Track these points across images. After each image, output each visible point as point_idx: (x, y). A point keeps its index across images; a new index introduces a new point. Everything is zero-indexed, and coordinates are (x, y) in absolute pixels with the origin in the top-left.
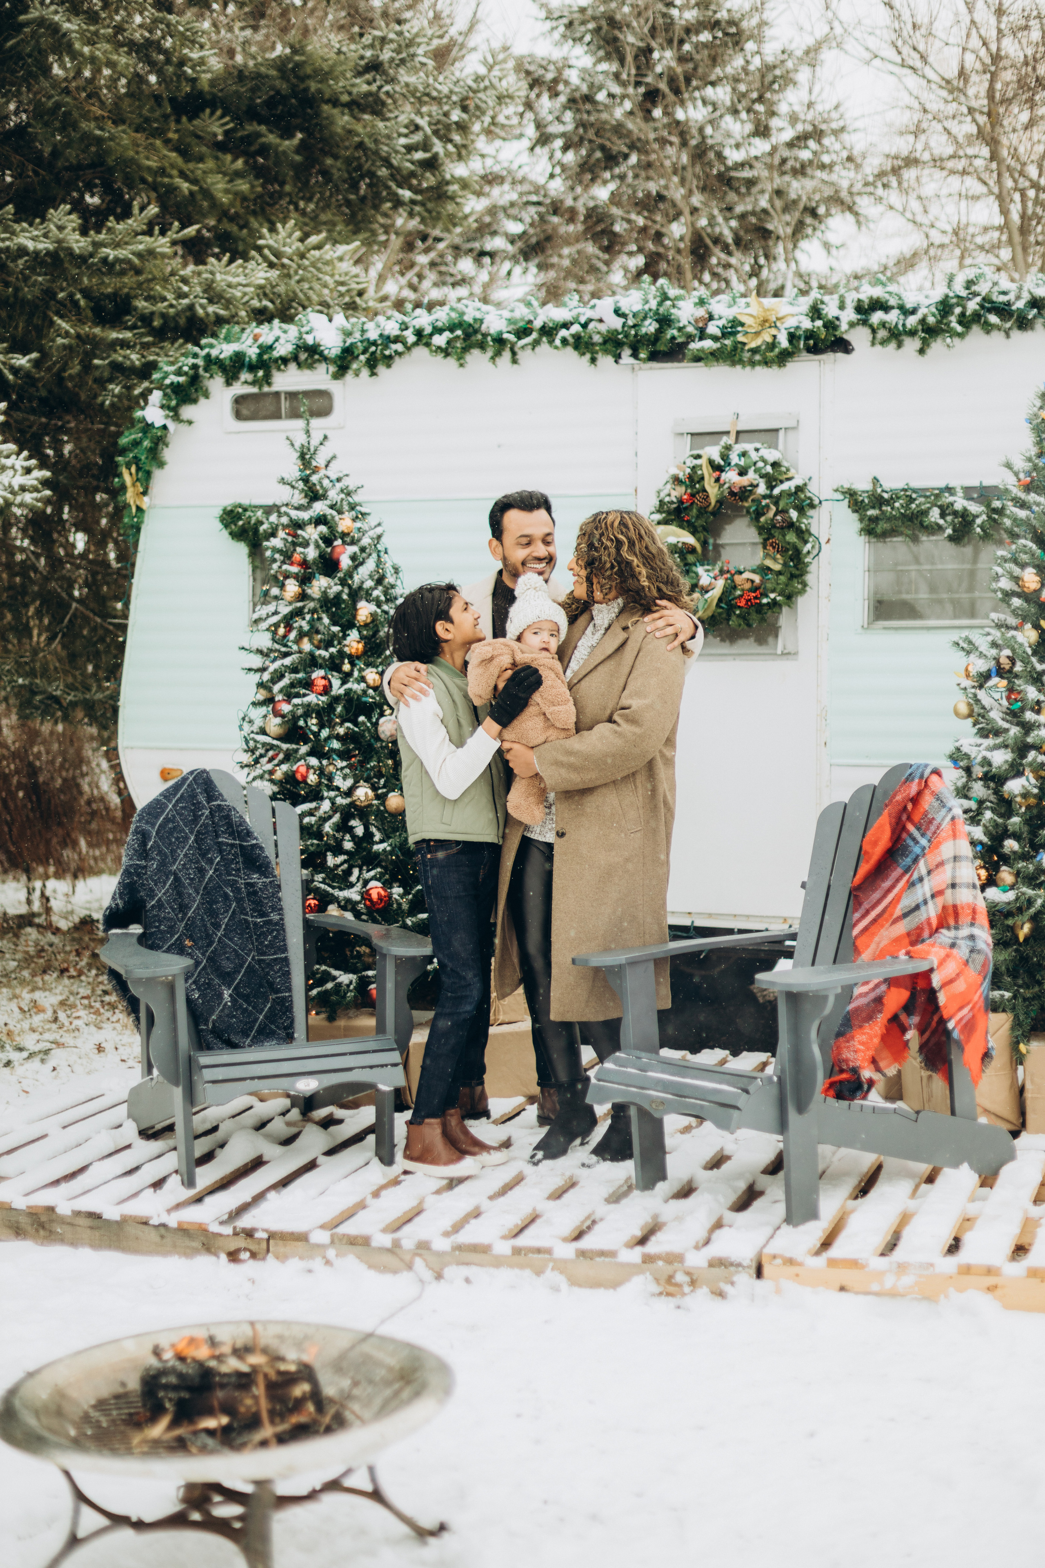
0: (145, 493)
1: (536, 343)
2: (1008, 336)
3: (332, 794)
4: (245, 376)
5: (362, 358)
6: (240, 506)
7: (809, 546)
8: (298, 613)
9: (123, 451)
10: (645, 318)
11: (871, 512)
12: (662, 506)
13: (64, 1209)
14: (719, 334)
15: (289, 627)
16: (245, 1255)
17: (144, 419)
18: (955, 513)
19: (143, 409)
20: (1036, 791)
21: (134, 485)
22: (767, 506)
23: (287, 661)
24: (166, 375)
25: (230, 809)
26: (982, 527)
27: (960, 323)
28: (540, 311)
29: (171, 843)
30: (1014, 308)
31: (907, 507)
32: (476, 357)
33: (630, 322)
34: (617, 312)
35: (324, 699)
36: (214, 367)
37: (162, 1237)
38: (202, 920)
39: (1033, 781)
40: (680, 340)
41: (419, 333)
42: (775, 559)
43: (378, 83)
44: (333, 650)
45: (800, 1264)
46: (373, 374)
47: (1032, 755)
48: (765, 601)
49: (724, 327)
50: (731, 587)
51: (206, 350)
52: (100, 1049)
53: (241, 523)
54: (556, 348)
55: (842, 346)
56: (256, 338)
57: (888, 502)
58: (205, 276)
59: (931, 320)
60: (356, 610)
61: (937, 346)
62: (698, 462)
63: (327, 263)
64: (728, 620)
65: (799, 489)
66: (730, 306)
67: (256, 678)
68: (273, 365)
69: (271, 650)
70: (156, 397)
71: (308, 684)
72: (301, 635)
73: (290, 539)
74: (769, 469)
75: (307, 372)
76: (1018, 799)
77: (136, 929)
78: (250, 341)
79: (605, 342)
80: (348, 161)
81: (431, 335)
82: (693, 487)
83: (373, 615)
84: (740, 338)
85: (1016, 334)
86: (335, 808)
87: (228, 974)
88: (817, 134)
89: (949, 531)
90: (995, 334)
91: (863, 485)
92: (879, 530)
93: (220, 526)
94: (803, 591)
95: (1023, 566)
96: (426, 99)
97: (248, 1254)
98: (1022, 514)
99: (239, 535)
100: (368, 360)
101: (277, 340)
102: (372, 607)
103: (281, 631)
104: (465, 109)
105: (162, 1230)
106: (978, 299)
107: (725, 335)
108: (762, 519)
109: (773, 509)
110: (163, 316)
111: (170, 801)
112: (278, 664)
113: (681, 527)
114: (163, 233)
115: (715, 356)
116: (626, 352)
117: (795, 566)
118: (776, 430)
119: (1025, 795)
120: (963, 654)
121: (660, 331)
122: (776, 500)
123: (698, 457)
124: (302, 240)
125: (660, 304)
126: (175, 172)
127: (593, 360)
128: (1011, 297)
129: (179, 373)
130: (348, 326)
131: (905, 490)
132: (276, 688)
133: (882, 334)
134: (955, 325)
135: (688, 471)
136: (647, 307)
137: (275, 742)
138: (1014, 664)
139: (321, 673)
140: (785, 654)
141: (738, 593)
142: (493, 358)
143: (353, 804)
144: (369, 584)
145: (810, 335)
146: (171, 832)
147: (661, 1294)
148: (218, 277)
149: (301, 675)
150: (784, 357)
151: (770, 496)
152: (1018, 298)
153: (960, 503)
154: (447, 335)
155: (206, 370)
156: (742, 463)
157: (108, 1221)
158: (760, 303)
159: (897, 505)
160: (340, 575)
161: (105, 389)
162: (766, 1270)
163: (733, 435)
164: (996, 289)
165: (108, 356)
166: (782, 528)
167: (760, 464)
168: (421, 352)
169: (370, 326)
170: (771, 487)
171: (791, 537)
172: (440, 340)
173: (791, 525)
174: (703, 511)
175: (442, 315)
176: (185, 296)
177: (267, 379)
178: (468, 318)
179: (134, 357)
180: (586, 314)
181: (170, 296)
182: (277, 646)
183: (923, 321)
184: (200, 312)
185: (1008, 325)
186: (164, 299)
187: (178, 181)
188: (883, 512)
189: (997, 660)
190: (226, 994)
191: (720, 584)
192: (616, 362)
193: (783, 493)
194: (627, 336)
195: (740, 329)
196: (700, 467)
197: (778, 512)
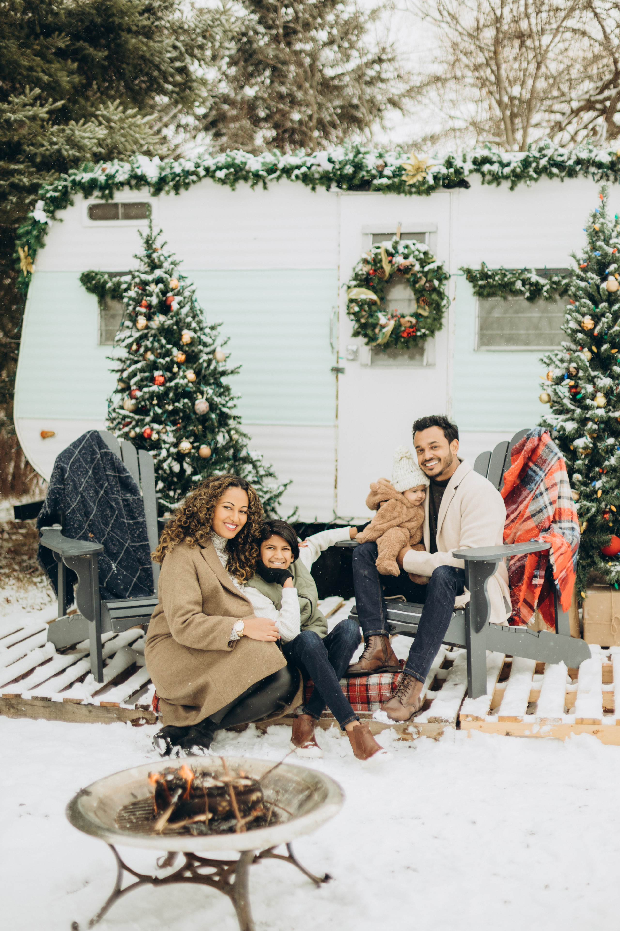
0: (33, 263)
1: (278, 178)
2: (562, 180)
3: (167, 446)
4: (97, 193)
5: (171, 184)
6: (93, 272)
7: (444, 302)
8: (144, 337)
9: (19, 237)
10: (346, 164)
11: (481, 283)
12: (357, 277)
13: (27, 696)
14: (391, 174)
15: (139, 346)
16: (142, 722)
17: (33, 218)
18: (531, 284)
19: (33, 211)
20: (591, 445)
21: (26, 258)
22: (420, 278)
23: (139, 366)
24: (47, 191)
25: (112, 455)
26: (547, 292)
27: (535, 172)
28: (281, 158)
29: (79, 475)
30: (567, 164)
31: (502, 280)
32: (241, 185)
33: (337, 167)
34: (330, 160)
35: (162, 388)
36: (78, 188)
37: (90, 711)
38: (98, 522)
39: (590, 440)
40: (366, 178)
41: (207, 170)
42: (425, 310)
43: (152, 20)
44: (168, 359)
45: (483, 720)
46: (177, 194)
47: (590, 425)
48: (419, 334)
49: (395, 171)
50: (398, 326)
51: (73, 177)
52: (8, 601)
53: (94, 282)
54: (292, 180)
55: (464, 184)
56: (104, 170)
57: (492, 277)
58: (68, 132)
59: (518, 170)
60: (181, 335)
61: (521, 186)
62: (378, 251)
63: (138, 126)
64: (396, 344)
65: (439, 268)
66: (397, 159)
67: (117, 376)
68: (114, 187)
69: (128, 359)
70: (40, 204)
71: (152, 380)
72: (147, 350)
73: (140, 292)
74: (422, 256)
75: (135, 192)
76: (581, 450)
77: (58, 527)
78: (100, 172)
79: (321, 178)
80: (135, 67)
81: (214, 171)
82: (375, 265)
83: (192, 339)
84: (404, 178)
85: (567, 180)
86: (169, 455)
87: (115, 554)
88: (380, 61)
89: (528, 294)
90: (555, 179)
91: (476, 267)
92: (485, 293)
93: (80, 283)
94: (440, 329)
95: (583, 315)
96: (180, 31)
97: (144, 721)
98: (583, 284)
99: (92, 290)
100: (175, 185)
101: (117, 171)
102: (192, 334)
103: (134, 347)
104: (204, 37)
105: (90, 708)
106: (546, 159)
107: (394, 176)
108: (417, 286)
109: (424, 279)
110: (43, 156)
111: (76, 449)
112: (133, 367)
113: (368, 288)
114: (42, 105)
115: (389, 188)
116: (334, 185)
117: (437, 314)
118: (424, 233)
119: (585, 448)
120: (545, 365)
121: (355, 172)
122: (426, 274)
123: (378, 248)
124: (124, 112)
125: (356, 156)
126: (39, 69)
127: (314, 189)
128: (565, 158)
129: (55, 190)
130: (163, 164)
131: (501, 270)
132: (132, 382)
133: (488, 177)
134: (532, 173)
135: (373, 256)
136: (347, 158)
137: (131, 415)
138: (578, 372)
139: (160, 373)
140: (429, 365)
141: (403, 329)
142: (252, 186)
143: (179, 453)
144: (189, 319)
145: (447, 177)
146: (78, 469)
147: (399, 739)
148: (77, 133)
149: (147, 374)
150: (430, 190)
151: (422, 272)
152: (569, 159)
153: (534, 278)
154: (225, 171)
155: (72, 189)
156: (406, 251)
157: (55, 702)
158: (416, 158)
159: (497, 278)
160: (171, 314)
161: (7, 199)
162: (462, 724)
163: (399, 235)
164: (556, 153)
165: (9, 179)
166: (429, 291)
167: (417, 253)
168: (208, 181)
169: (176, 164)
170: (422, 267)
171: (435, 296)
172: (220, 174)
173: (434, 290)
174: (381, 280)
175: (222, 159)
176: (55, 144)
177: (111, 196)
178: (238, 161)
179: (25, 180)
180: (310, 161)
181: (46, 144)
182: (132, 357)
183: (513, 171)
184: (65, 153)
185: (563, 174)
186: (43, 146)
187: (41, 74)
188: (488, 283)
189: (568, 369)
190: (114, 566)
191: (392, 324)
192: (328, 190)
193: (430, 270)
194: (335, 175)
195: (403, 172)
196: (380, 254)
197: (427, 281)
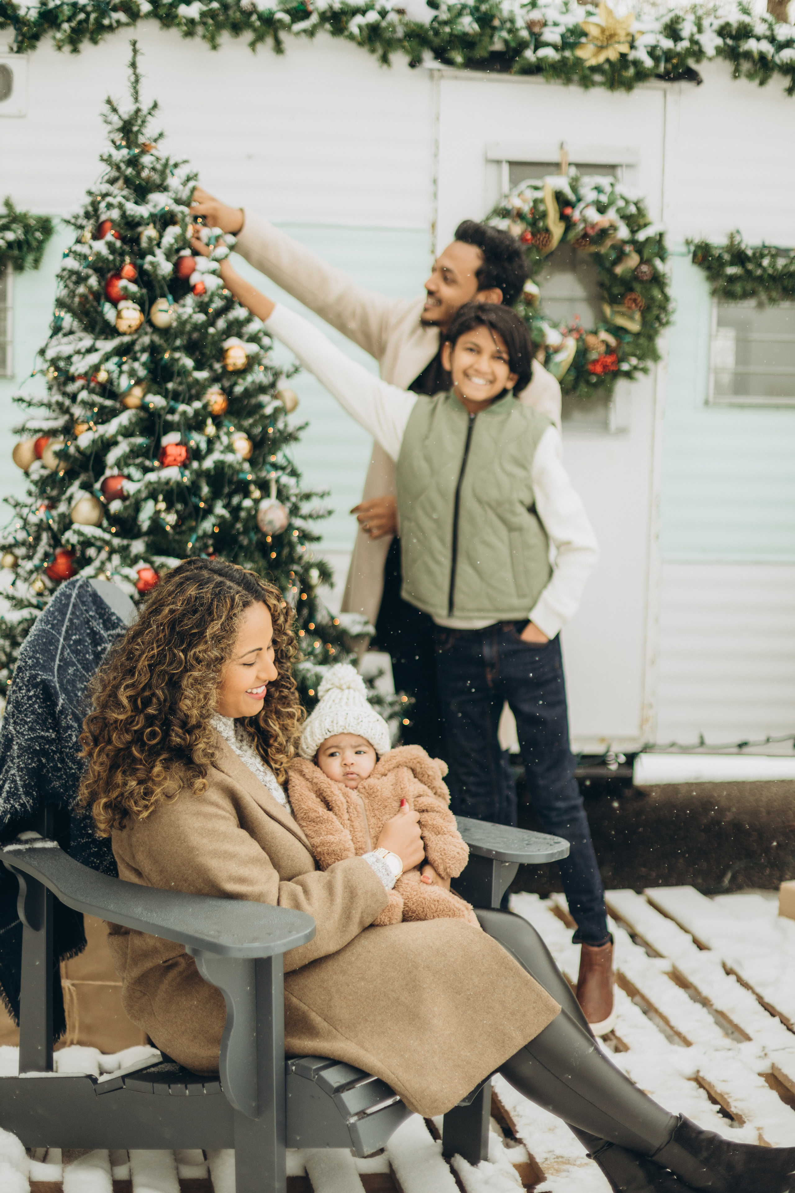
8: (127, 351)
10: (460, 14)
11: (727, 271)
14: (560, 43)
15: (116, 372)
31: (774, 267)
32: (229, 40)
33: (444, 16)
35: (184, 474)
42: (631, 318)
48: (625, 367)
49: (565, 35)
50: (584, 350)
55: (691, 75)
60: (224, 351)
62: (538, 194)
64: (575, 387)
65: (659, 236)
66: (565, 12)
71: (159, 453)
72: (136, 382)
73: (120, 243)
74: (630, 210)
79: (405, 38)
82: (533, 224)
84: (581, 51)
91: (719, 239)
92: (736, 291)
100: (73, 31)
103: (104, 376)
107: (565, 45)
108: (619, 270)
109: (635, 257)
115: (555, 70)
116: (428, 55)
118: (613, 167)
121: (480, 32)
122: (639, 247)
123: (536, 188)
127: (385, 59)
131: (766, 247)
132: (107, 458)
133: (746, 65)
135: (532, 204)
139: (176, 437)
140: (618, 431)
141: (593, 357)
142: (253, 44)
145: (668, 55)
149: (139, 440)
150: (638, 80)
151: (633, 242)
156: (604, 199)
158: (607, 13)
159: (763, 263)
166: (644, 281)
167: (621, 203)
170: (633, 232)
171: (655, 292)
173: (655, 278)
188: (748, 272)
191: (571, 345)
192: (412, 65)
193: (648, 240)
194: (437, 33)
195: (583, 40)
196: (542, 201)
197: (642, 262)
